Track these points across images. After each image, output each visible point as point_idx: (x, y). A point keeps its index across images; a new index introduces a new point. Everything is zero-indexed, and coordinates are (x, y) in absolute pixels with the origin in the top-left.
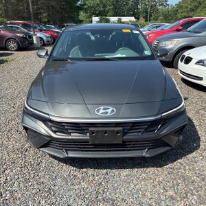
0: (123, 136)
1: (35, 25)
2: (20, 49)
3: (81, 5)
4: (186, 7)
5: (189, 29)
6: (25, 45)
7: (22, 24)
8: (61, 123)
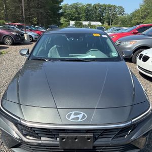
0: (94, 141)
1: (27, 26)
2: (14, 44)
3: (62, 13)
4: (138, 16)
5: (143, 33)
6: (18, 41)
7: (17, 25)
8: (31, 128)
